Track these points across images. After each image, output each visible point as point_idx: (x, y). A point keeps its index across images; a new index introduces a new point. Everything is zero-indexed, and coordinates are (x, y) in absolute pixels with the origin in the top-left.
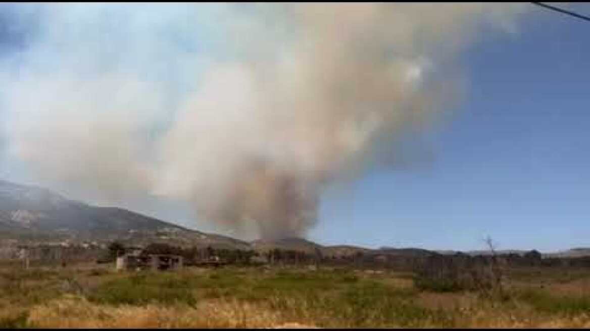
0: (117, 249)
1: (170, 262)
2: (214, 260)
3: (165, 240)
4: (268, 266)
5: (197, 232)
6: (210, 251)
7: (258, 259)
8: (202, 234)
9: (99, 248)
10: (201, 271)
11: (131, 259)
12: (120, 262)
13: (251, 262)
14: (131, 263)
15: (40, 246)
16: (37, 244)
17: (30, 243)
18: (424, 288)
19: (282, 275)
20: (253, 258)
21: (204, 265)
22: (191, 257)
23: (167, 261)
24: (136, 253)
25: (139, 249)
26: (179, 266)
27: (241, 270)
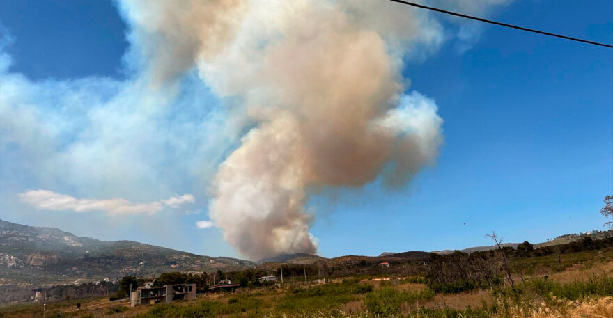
0: (129, 284)
1: (184, 291)
2: (226, 283)
3: (176, 268)
4: (279, 285)
5: (206, 257)
6: (221, 275)
7: (268, 279)
8: (210, 258)
9: (111, 283)
10: (215, 296)
11: (145, 292)
12: (134, 296)
13: (261, 282)
14: (145, 297)
15: (53, 287)
16: (50, 285)
17: (43, 286)
18: (438, 290)
19: (297, 293)
20: (263, 279)
21: (217, 290)
22: (203, 284)
23: (181, 291)
24: (147, 286)
25: (151, 281)
26: (192, 294)
27: (254, 292)
